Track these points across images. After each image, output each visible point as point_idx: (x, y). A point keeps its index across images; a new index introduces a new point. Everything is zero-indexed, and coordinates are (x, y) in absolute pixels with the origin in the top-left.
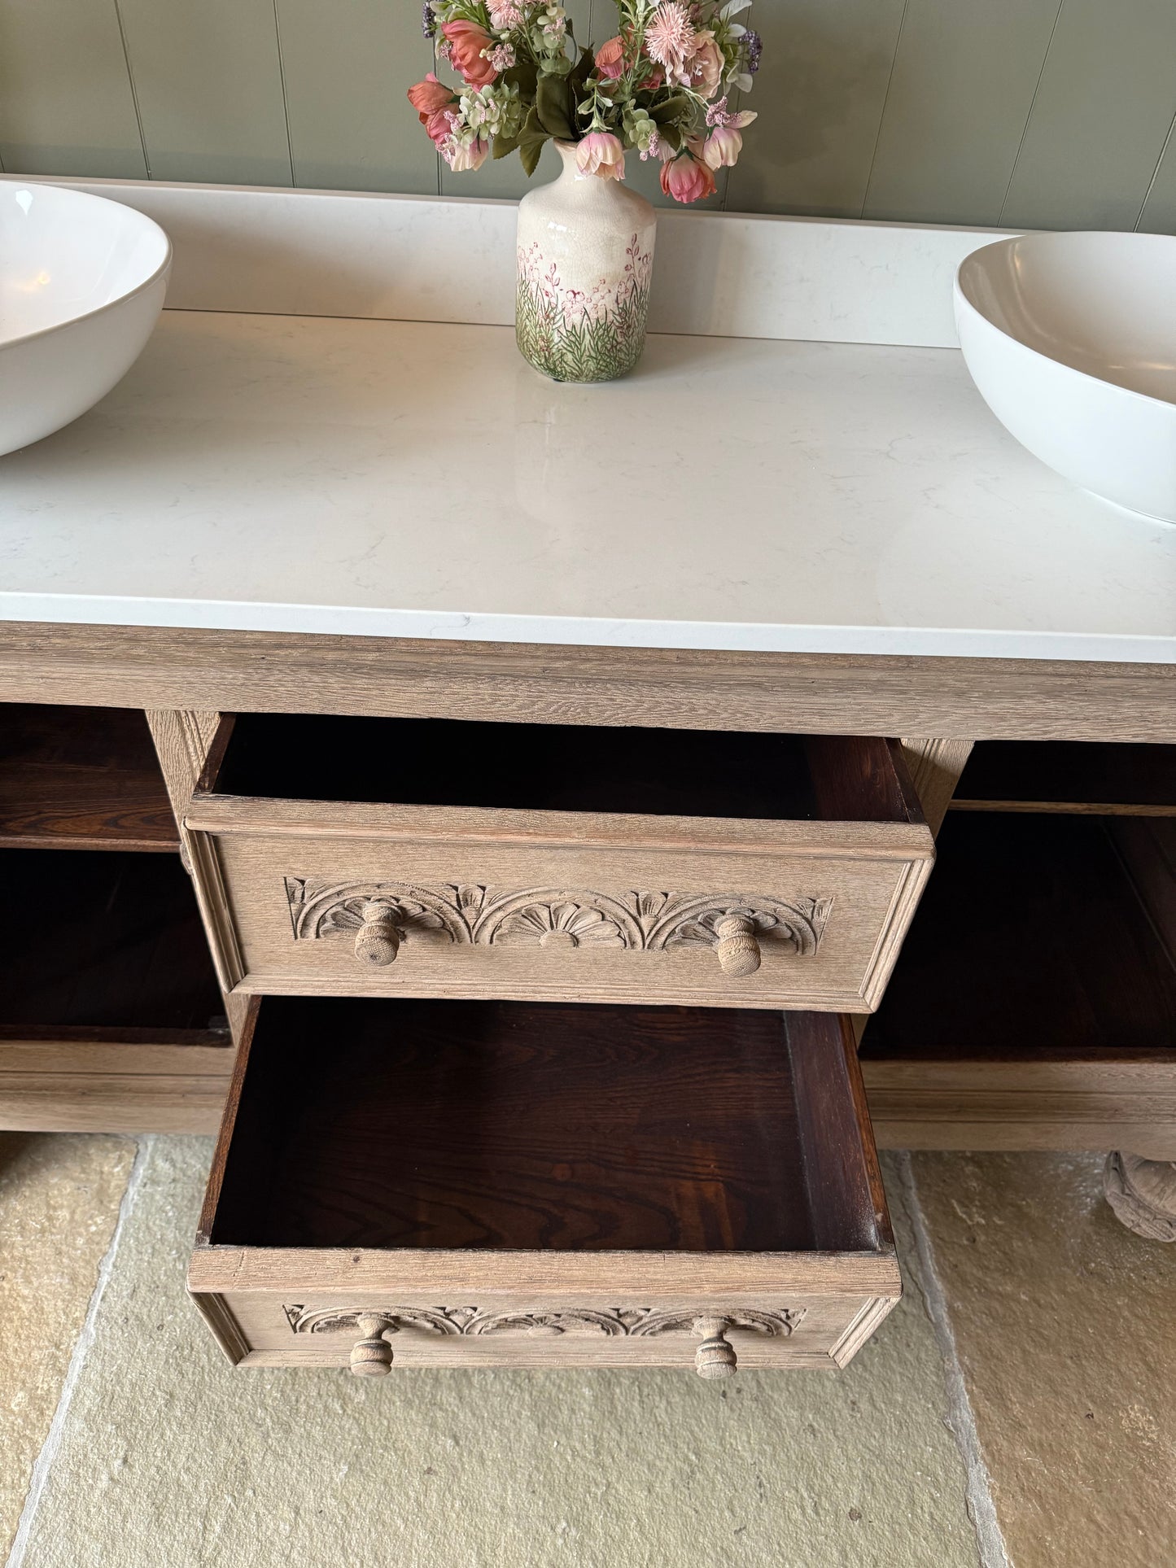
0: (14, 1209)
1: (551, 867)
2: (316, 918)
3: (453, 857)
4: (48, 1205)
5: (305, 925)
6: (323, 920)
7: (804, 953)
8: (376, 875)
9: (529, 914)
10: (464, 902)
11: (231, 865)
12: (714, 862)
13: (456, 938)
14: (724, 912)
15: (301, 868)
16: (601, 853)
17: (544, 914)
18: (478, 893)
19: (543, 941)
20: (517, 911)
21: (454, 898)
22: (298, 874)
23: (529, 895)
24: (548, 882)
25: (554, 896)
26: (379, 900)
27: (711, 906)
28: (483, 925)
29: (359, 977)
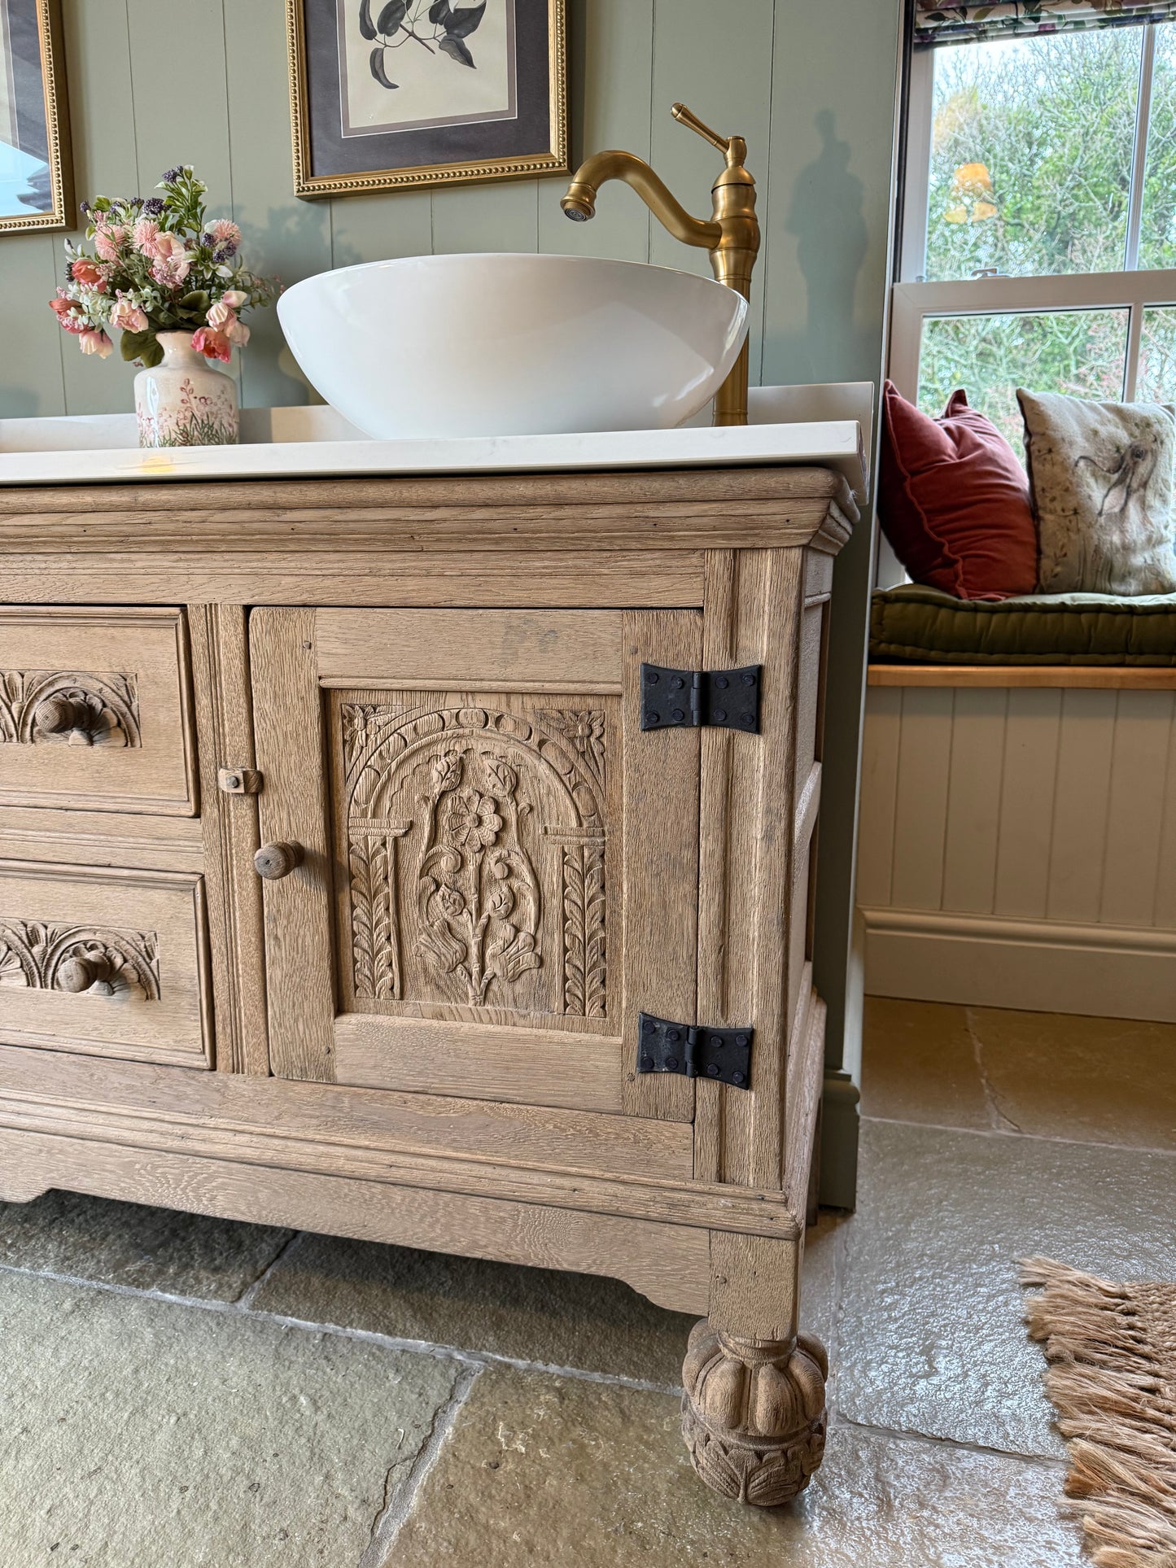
7: (132, 746)
12: (46, 634)
14: (66, 693)
27: (56, 686)
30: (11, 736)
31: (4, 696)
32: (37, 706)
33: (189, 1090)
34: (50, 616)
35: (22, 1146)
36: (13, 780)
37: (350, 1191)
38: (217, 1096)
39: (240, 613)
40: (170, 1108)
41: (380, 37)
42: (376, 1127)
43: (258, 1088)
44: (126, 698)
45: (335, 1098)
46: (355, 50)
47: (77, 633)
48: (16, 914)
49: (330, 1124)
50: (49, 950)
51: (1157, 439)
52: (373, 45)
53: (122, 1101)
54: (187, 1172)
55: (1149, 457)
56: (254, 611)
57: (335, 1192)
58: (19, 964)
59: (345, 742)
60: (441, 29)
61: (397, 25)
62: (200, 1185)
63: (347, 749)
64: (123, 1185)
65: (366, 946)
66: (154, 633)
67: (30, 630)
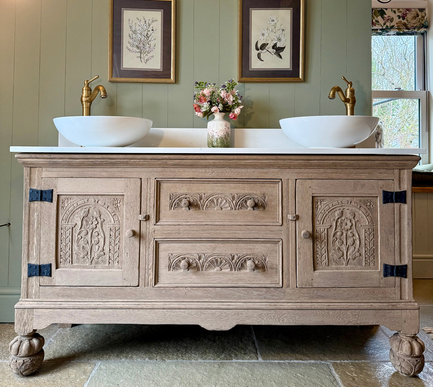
0: (58, 375)
1: (216, 188)
2: (174, 204)
3: (199, 186)
4: (69, 374)
5: (172, 206)
6: (175, 205)
7: (265, 210)
8: (186, 191)
9: (212, 201)
10: (201, 198)
11: (162, 190)
12: (244, 185)
13: (199, 208)
14: (248, 199)
15: (173, 191)
16: (224, 184)
17: (215, 201)
18: (203, 196)
19: (215, 209)
20: (210, 200)
21: (199, 197)
22: (172, 192)
23: (213, 196)
24: (216, 192)
25: (217, 196)
26: (186, 198)
27: (246, 197)
28: (204, 205)
29: (181, 221)
30: (232, 209)
31: (232, 199)
32: (240, 201)
33: (275, 294)
34: (247, 181)
35: (230, 314)
36: (232, 219)
37: (319, 313)
38: (283, 294)
39: (295, 180)
40: (270, 299)
41: (260, 50)
42: (323, 297)
43: (294, 291)
44: (264, 199)
45: (313, 291)
46: (254, 53)
47: (253, 185)
48: (229, 252)
49: (312, 298)
50: (237, 261)
51: (381, 130)
52: (258, 52)
53: (256, 298)
54: (277, 314)
55: (381, 135)
56: (297, 180)
57: (316, 314)
58: (228, 265)
59: (316, 207)
60: (275, 50)
61: (264, 48)
62: (280, 317)
63: (316, 209)
64: (258, 320)
65: (320, 254)
66: (272, 185)
67: (240, 184)
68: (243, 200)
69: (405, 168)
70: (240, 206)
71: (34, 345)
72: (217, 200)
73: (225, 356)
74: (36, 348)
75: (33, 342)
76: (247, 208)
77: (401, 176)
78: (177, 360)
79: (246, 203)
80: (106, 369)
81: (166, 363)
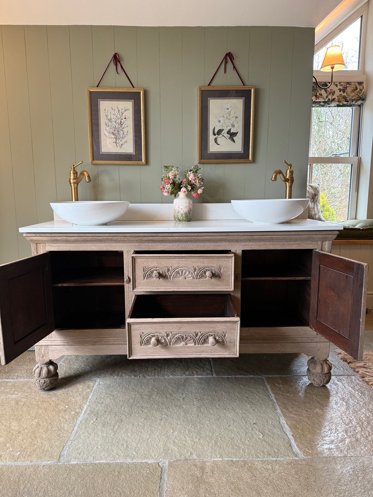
1: (181, 262)
2: (147, 275)
3: (167, 261)
4: (77, 389)
5: (145, 277)
6: (148, 275)
7: (220, 279)
8: (156, 265)
9: (178, 272)
10: (169, 270)
11: (136, 264)
12: (204, 260)
13: (167, 278)
14: (207, 270)
15: (146, 264)
16: (188, 259)
17: (180, 272)
18: (171, 268)
19: (180, 279)
20: (176, 272)
21: (167, 270)
22: (145, 266)
23: (178, 268)
24: (181, 265)
25: (182, 268)
26: (156, 270)
27: (205, 269)
28: (171, 275)
29: (152, 288)
30: (194, 278)
31: (194, 271)
32: (201, 272)
36: (194, 286)
41: (217, 135)
44: (220, 271)
46: (212, 138)
52: (215, 137)
60: (229, 136)
61: (220, 134)
66: (227, 259)
67: (201, 259)
68: (203, 272)
69: (326, 240)
70: (201, 276)
71: (51, 370)
72: (182, 272)
73: (189, 373)
74: (52, 372)
75: (50, 368)
76: (206, 278)
77: (323, 246)
78: (155, 376)
79: (206, 274)
80: (103, 384)
81: (147, 379)
